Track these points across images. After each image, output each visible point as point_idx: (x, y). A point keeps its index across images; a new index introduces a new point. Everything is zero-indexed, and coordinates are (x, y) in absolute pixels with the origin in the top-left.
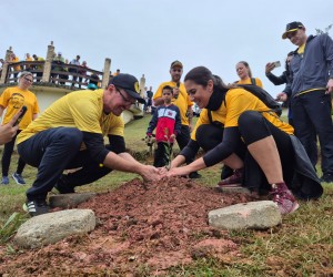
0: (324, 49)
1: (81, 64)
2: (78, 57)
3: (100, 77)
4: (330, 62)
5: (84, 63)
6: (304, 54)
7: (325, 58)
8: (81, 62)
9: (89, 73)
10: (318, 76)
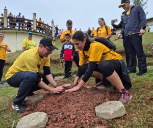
0: (139, 13)
1: (22, 17)
2: (20, 14)
3: (32, 23)
4: (141, 20)
5: (23, 17)
6: (130, 15)
7: (139, 17)
8: (21, 16)
9: (26, 21)
10: (136, 26)
